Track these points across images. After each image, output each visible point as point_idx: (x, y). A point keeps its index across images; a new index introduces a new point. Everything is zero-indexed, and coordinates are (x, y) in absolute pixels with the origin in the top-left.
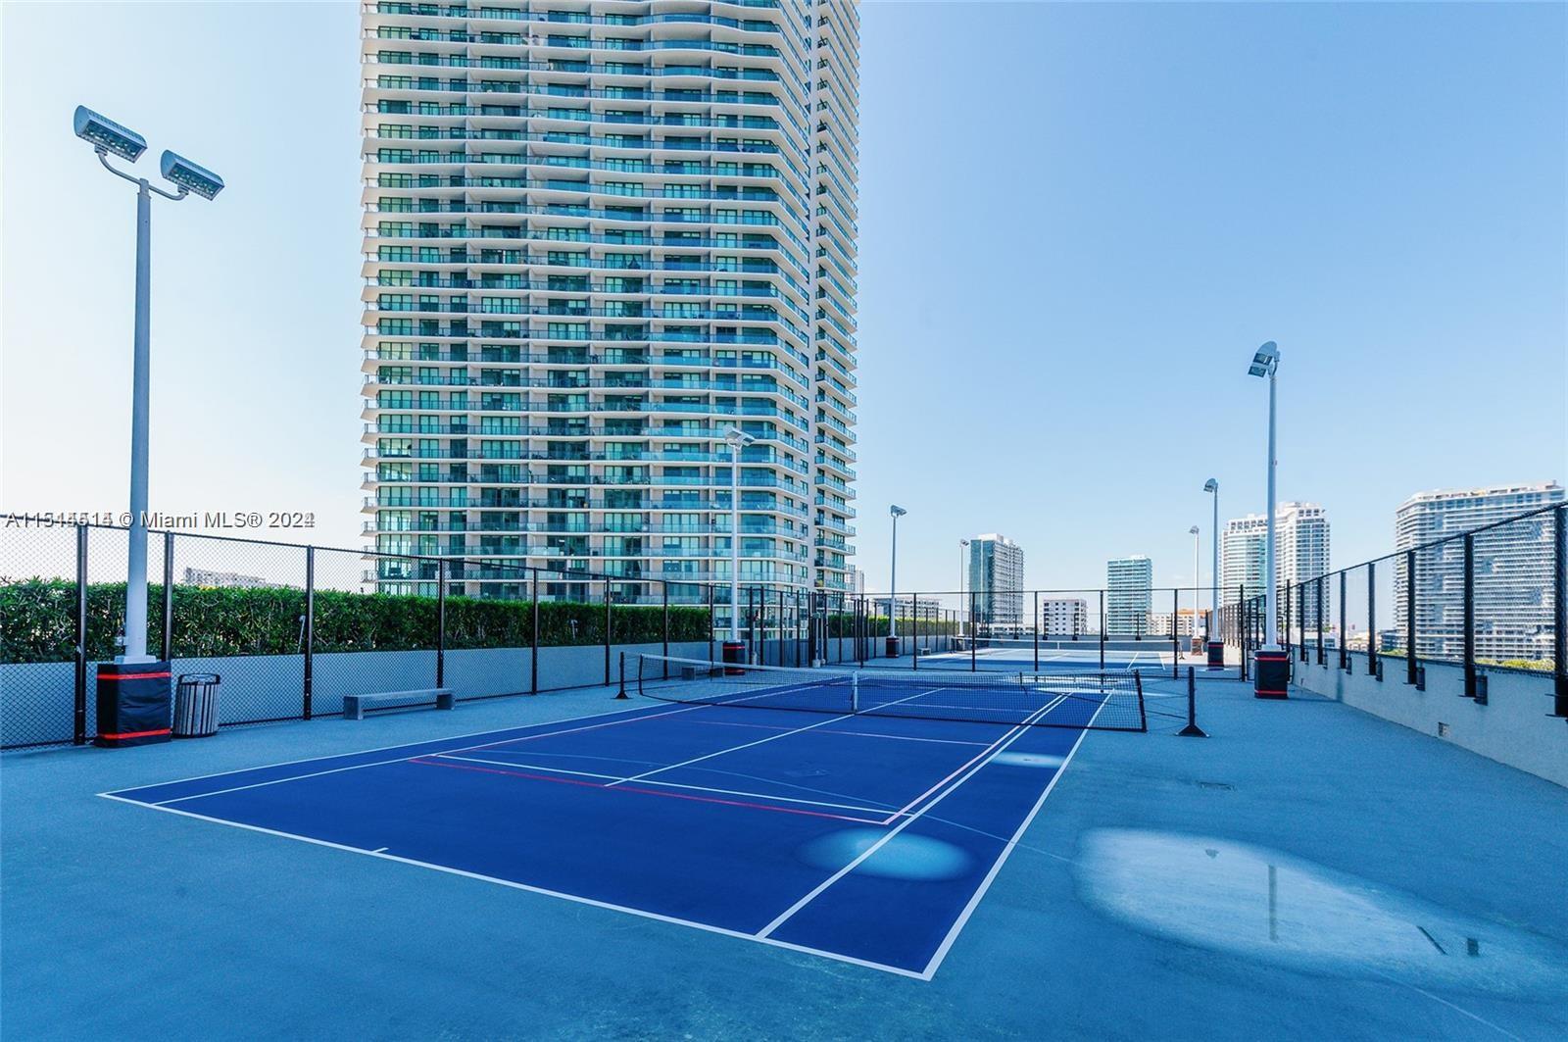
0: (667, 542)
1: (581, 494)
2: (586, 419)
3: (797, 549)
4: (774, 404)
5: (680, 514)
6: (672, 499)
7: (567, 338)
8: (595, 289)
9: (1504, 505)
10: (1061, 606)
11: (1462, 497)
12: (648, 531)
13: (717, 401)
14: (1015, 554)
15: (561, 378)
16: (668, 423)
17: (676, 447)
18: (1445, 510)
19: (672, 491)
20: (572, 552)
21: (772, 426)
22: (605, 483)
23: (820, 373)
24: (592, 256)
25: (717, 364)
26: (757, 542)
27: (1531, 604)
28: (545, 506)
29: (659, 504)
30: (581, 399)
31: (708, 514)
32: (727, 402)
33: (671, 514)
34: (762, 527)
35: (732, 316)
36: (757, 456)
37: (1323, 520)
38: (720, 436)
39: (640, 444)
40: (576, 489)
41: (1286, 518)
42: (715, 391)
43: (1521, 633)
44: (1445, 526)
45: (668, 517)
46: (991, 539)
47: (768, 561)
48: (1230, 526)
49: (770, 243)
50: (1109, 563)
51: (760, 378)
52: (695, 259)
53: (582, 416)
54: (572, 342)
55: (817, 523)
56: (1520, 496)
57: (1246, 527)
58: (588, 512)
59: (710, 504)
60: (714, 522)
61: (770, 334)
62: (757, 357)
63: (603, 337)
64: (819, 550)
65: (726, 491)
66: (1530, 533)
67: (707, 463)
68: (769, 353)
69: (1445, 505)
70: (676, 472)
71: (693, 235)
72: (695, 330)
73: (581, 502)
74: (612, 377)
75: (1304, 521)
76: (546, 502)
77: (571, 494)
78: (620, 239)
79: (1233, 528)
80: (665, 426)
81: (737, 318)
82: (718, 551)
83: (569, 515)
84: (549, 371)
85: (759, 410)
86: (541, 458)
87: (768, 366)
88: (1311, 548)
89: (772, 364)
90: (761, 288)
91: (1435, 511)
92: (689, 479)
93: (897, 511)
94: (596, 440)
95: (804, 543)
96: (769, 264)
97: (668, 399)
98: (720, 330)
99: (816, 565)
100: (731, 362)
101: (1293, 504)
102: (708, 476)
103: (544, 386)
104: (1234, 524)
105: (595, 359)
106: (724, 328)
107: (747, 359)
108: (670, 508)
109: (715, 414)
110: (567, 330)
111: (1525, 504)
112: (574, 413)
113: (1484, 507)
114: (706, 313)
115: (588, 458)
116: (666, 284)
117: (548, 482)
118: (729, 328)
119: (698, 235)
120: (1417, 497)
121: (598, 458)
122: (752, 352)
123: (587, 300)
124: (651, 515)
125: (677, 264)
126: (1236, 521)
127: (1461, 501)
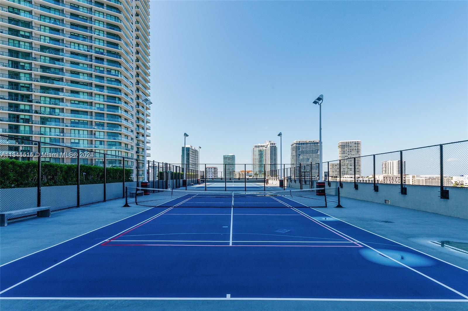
0: (73, 141)
1: (27, 117)
2: (31, 84)
3: (129, 147)
4: (120, 91)
5: (79, 130)
6: (74, 123)
7: (19, 47)
8: (35, 29)
9: (312, 145)
10: (210, 169)
11: (304, 142)
12: (63, 136)
13: (95, 86)
14: (196, 152)
15: (16, 64)
16: (73, 92)
17: (77, 102)
18: (301, 145)
19: (75, 120)
20: (22, 143)
21: (120, 99)
22: (40, 114)
23: (137, 82)
24: (33, 14)
25: (96, 71)
26: (113, 143)
27: (316, 169)
28: (7, 121)
29: (69, 125)
30: (27, 76)
31: (92, 131)
32: (101, 87)
33: (75, 130)
34: (116, 137)
35: (102, 54)
36: (113, 110)
37: (276, 146)
38: (96, 100)
39: (59, 99)
40: (25, 115)
41: (267, 145)
42: (95, 82)
43: (315, 177)
44: (301, 149)
45: (73, 131)
46: (188, 147)
47: (119, 151)
48: (254, 147)
49: (118, 29)
50: (224, 156)
51: (114, 80)
52: (85, 28)
53: (27, 83)
54: (22, 49)
55: (137, 138)
56: (314, 143)
57: (258, 147)
58: (32, 126)
59: (93, 127)
60: (95, 134)
61: (119, 64)
62: (113, 72)
63: (39, 50)
64: (137, 148)
65: (100, 122)
66: (316, 152)
67: (91, 110)
68: (118, 71)
69: (300, 144)
70: (77, 112)
71: (84, 18)
72: (86, 56)
73: (27, 121)
74: (44, 68)
75: (272, 146)
76: (7, 119)
77: (21, 117)
78: (48, 10)
79: (255, 147)
80: (71, 93)
81: (105, 55)
82: (97, 146)
83: (21, 127)
84: (9, 60)
85: (114, 92)
86: (4, 99)
87: (118, 76)
88: (273, 154)
89: (119, 75)
90: (115, 45)
91: (299, 145)
92: (83, 116)
93: (186, 135)
94: (36, 94)
95: (132, 144)
96: (118, 37)
97: (72, 82)
98: (97, 58)
99: (136, 153)
100: (102, 72)
101: (269, 141)
102: (92, 115)
103: (6, 66)
104: (255, 146)
105: (35, 59)
106: (99, 58)
107: (109, 71)
108: (74, 127)
109: (95, 91)
110: (19, 44)
111: (315, 145)
112: (23, 80)
113: (308, 145)
114: (90, 50)
115: (31, 101)
116: (71, 34)
117: (9, 111)
118: (101, 58)
119: (86, 18)
120: (295, 142)
121: (37, 102)
122: (111, 69)
123: (31, 33)
124: (65, 129)
125: (77, 27)
126: (256, 145)
127: (303, 143)
